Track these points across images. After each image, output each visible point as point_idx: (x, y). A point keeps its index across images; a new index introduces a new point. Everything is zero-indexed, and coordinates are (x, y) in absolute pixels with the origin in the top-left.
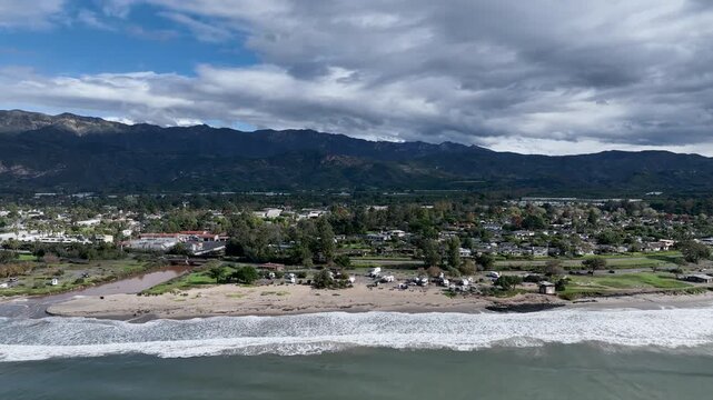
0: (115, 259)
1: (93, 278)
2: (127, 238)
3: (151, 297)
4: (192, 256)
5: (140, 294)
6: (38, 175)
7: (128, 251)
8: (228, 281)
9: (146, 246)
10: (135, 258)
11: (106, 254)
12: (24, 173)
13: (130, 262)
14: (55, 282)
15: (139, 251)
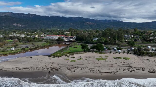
0: (38, 42)
1: (30, 48)
2: (42, 36)
3: (56, 58)
4: (64, 41)
5: (50, 56)
6: (23, 26)
7: (43, 39)
8: (89, 51)
9: (49, 38)
10: (45, 42)
11: (35, 40)
12: (20, 26)
13: (44, 43)
14: (13, 49)
15: (46, 39)
